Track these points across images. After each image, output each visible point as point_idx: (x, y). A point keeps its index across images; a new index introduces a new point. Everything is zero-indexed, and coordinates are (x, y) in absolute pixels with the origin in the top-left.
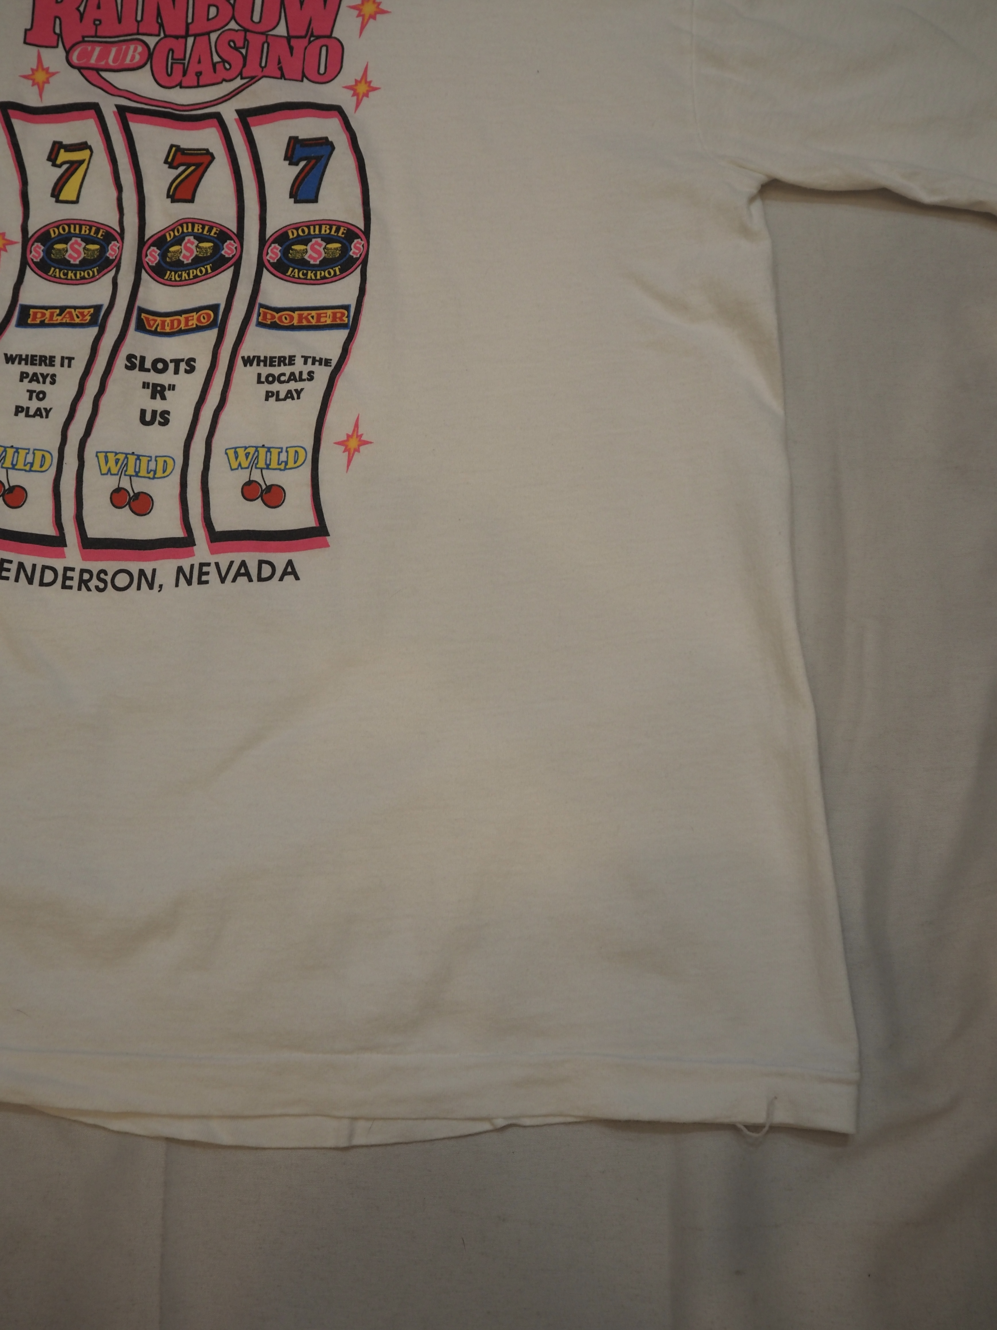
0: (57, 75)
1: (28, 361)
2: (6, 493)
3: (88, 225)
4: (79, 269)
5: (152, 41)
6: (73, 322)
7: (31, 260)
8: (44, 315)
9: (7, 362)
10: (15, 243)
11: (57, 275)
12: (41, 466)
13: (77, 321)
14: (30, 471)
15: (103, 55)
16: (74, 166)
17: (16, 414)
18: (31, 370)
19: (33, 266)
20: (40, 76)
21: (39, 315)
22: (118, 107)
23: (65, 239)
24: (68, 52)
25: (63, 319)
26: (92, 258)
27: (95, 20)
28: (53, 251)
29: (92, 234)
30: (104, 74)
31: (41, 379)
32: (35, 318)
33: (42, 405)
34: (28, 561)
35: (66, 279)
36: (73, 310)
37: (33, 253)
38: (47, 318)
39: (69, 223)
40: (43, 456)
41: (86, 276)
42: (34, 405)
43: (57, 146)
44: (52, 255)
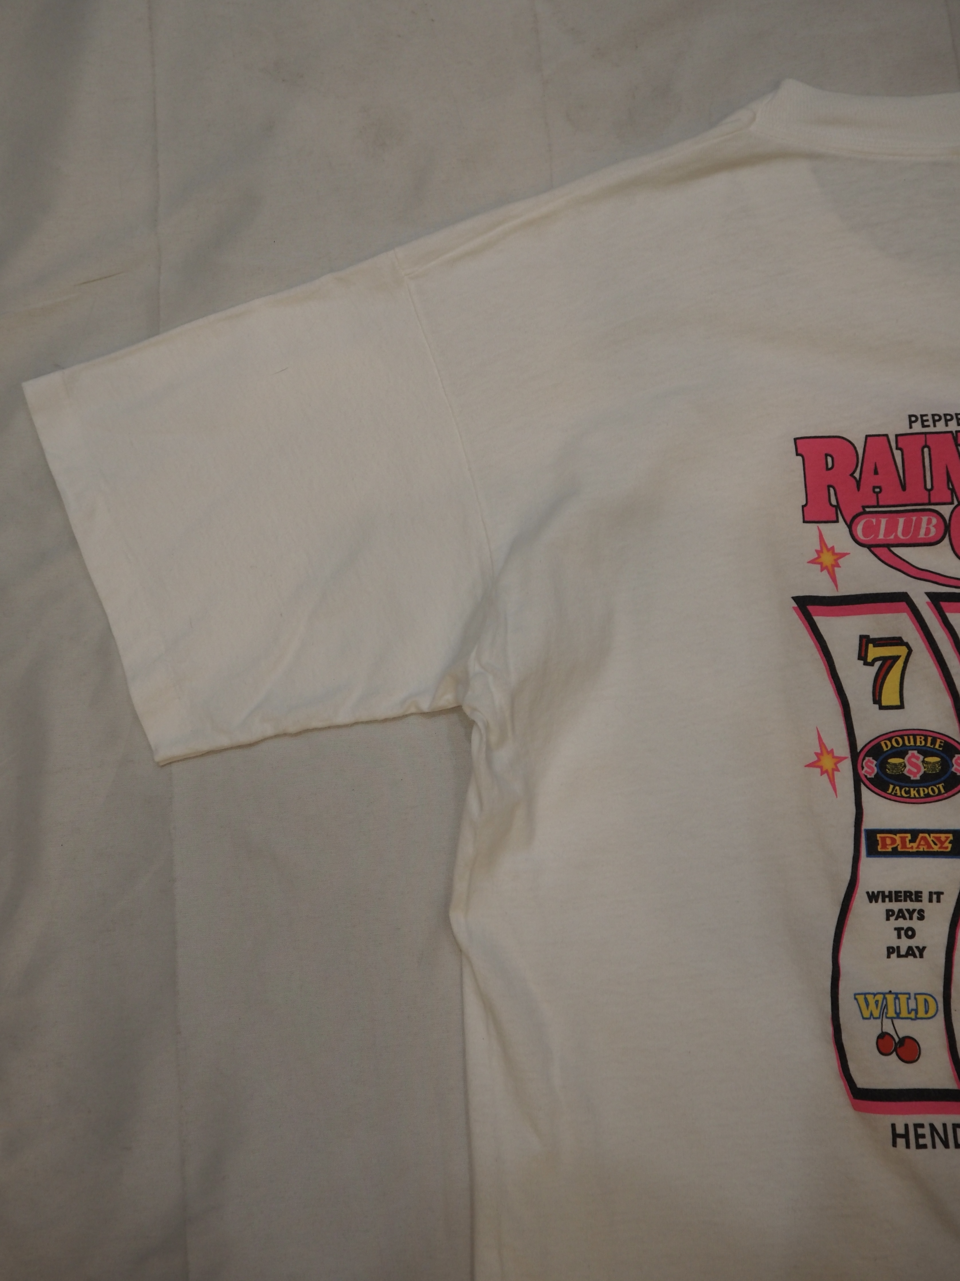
0: (847, 557)
1: (892, 897)
2: (898, 1046)
3: (922, 735)
4: (922, 785)
5: (946, 510)
6: (931, 850)
7: (864, 776)
8: (894, 841)
9: (871, 902)
10: (845, 758)
11: (899, 794)
12: (927, 1012)
13: (936, 848)
14: (916, 1018)
15: (891, 528)
16: (888, 663)
17: (889, 957)
18: (895, 906)
19: (867, 783)
20: (827, 559)
21: (888, 841)
22: (929, 594)
23: (901, 753)
24: (850, 526)
25: (920, 847)
26: (934, 772)
27: (874, 488)
28: (887, 765)
29: (929, 745)
30: (896, 550)
31: (907, 915)
32: (885, 845)
33: (913, 943)
34: (938, 1120)
35: (909, 797)
36: (927, 835)
37: (865, 768)
38: (898, 845)
39: (902, 734)
40: (926, 1001)
41: (931, 793)
42: (904, 944)
43: (864, 641)
44: (887, 770)
